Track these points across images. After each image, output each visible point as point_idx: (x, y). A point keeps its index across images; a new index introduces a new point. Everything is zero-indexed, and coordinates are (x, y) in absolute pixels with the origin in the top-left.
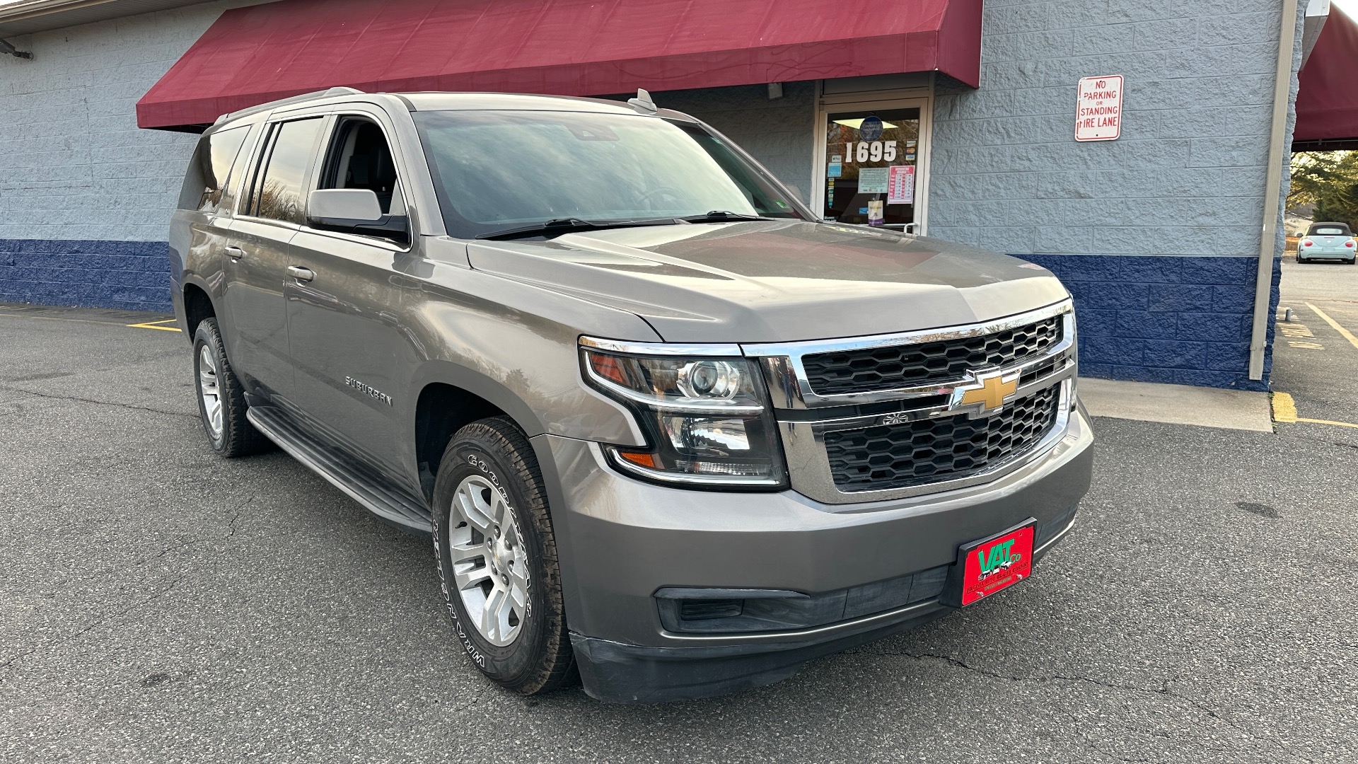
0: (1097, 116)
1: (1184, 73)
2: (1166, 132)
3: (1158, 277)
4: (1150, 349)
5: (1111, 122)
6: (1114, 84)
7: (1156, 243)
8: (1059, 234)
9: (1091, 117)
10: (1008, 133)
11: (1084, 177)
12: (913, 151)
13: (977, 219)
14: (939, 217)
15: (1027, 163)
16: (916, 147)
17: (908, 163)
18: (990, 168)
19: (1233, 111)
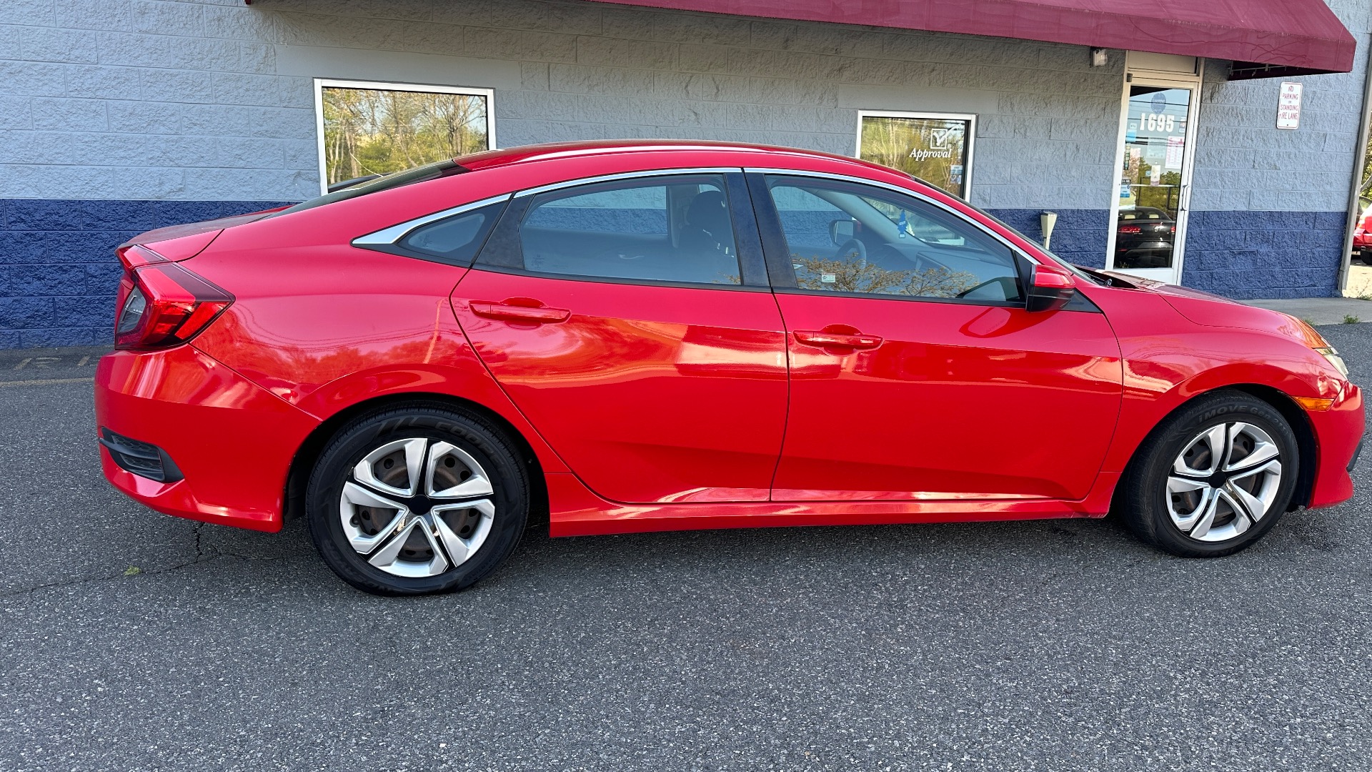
0: (1288, 111)
2: (1317, 126)
3: (1305, 227)
4: (1298, 275)
5: (1294, 116)
6: (1298, 89)
7: (1308, 203)
8: (1263, 196)
9: (1285, 111)
10: (1242, 117)
11: (1278, 155)
12: (1184, 125)
13: (1219, 183)
14: (1200, 180)
15: (1250, 141)
16: (1186, 123)
18: (1231, 144)
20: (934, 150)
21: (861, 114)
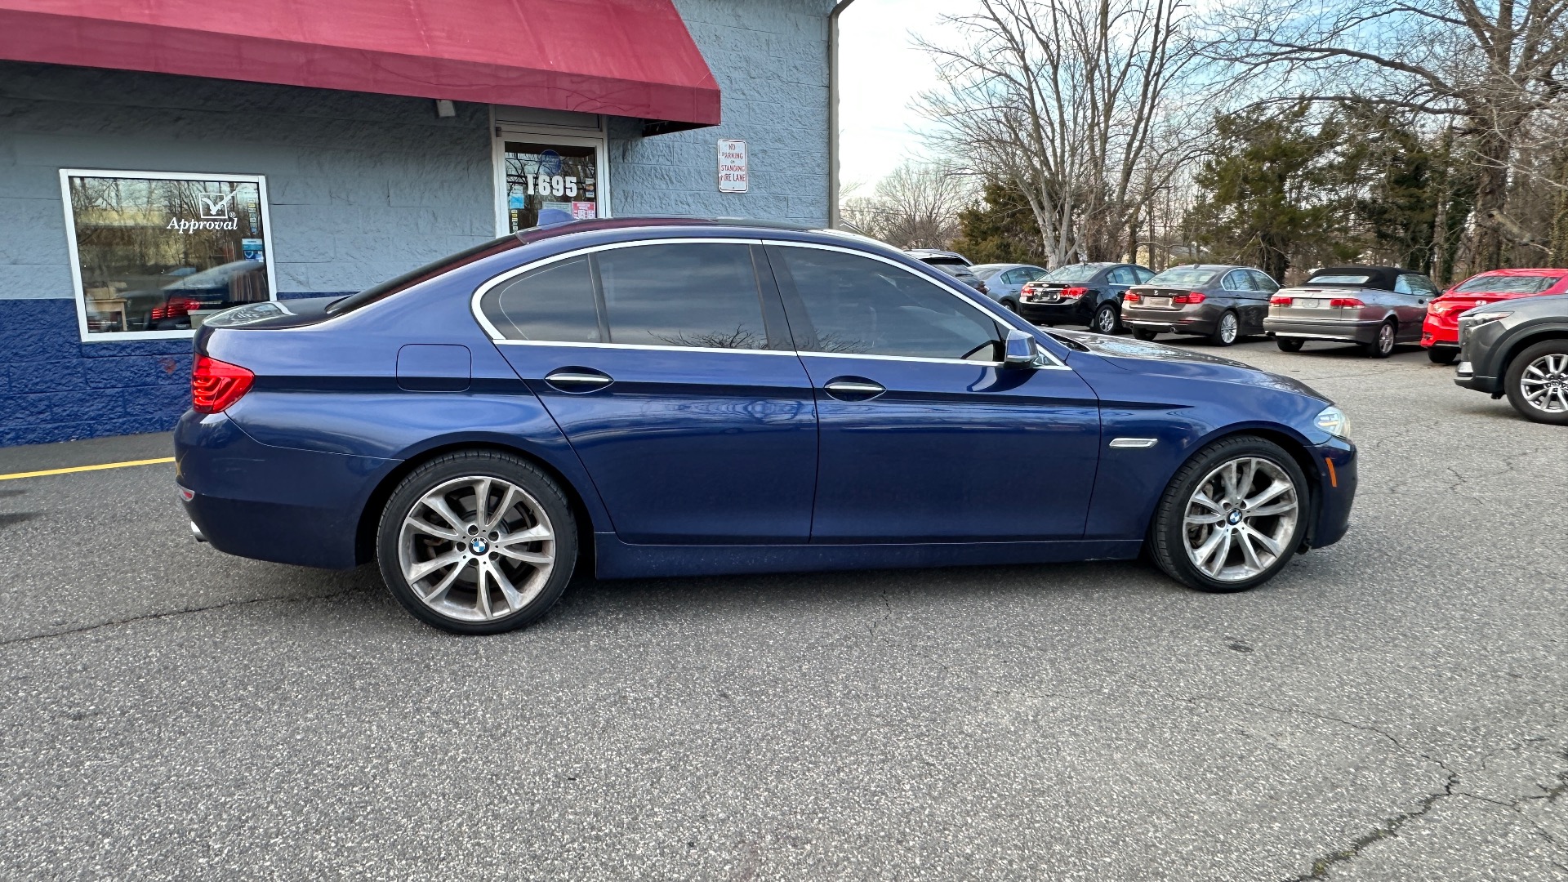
0: (732, 172)
1: (781, 146)
2: (774, 189)
5: (742, 178)
6: (740, 147)
9: (728, 172)
10: (670, 180)
12: (592, 188)
15: (686, 207)
16: (595, 185)
17: (589, 200)
19: (808, 178)
20: (207, 220)
21: (64, 174)
